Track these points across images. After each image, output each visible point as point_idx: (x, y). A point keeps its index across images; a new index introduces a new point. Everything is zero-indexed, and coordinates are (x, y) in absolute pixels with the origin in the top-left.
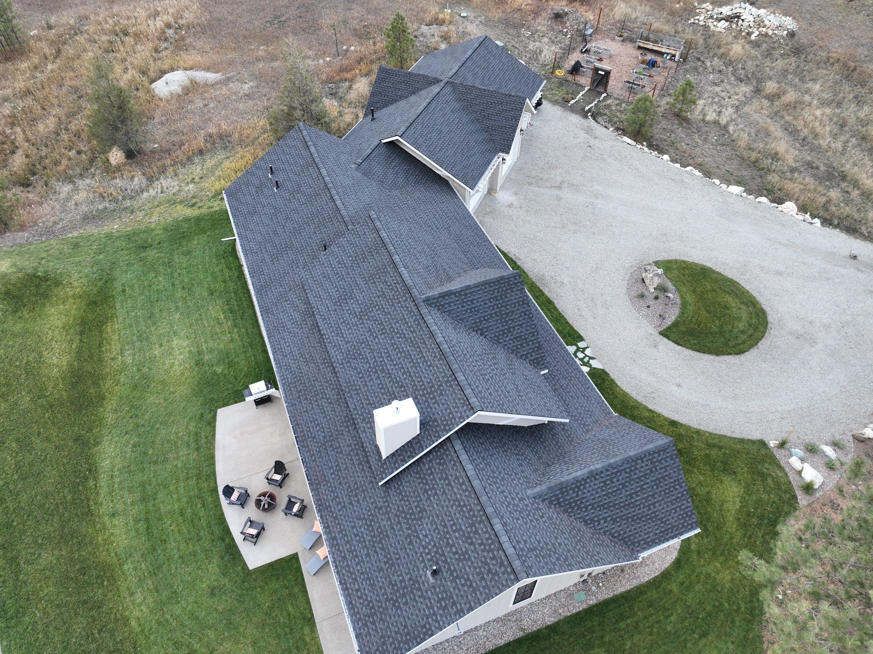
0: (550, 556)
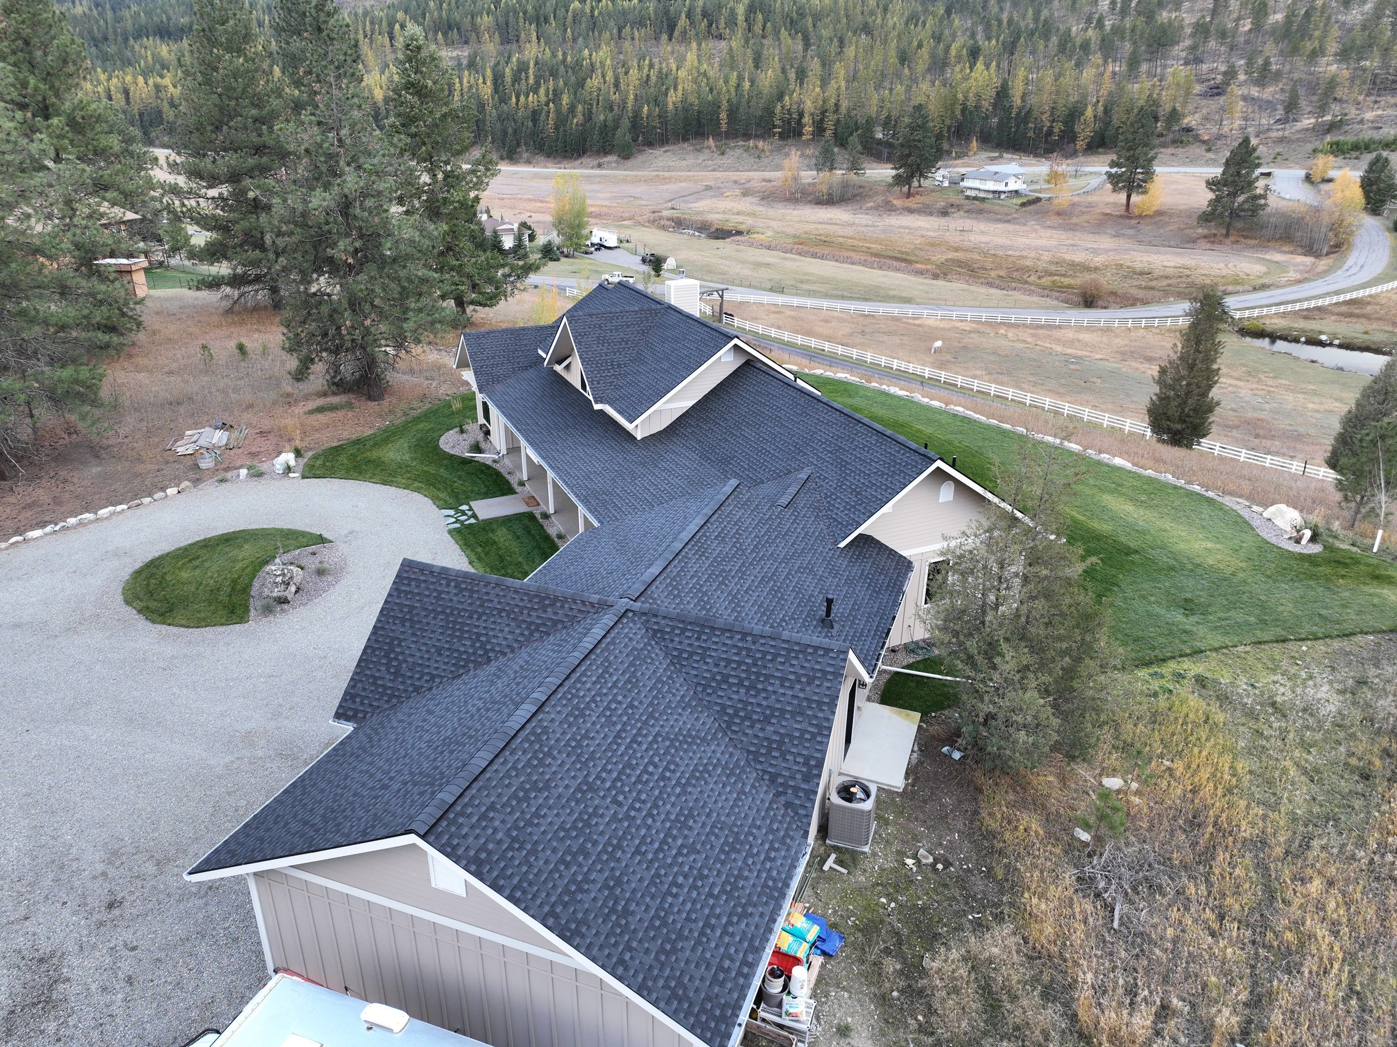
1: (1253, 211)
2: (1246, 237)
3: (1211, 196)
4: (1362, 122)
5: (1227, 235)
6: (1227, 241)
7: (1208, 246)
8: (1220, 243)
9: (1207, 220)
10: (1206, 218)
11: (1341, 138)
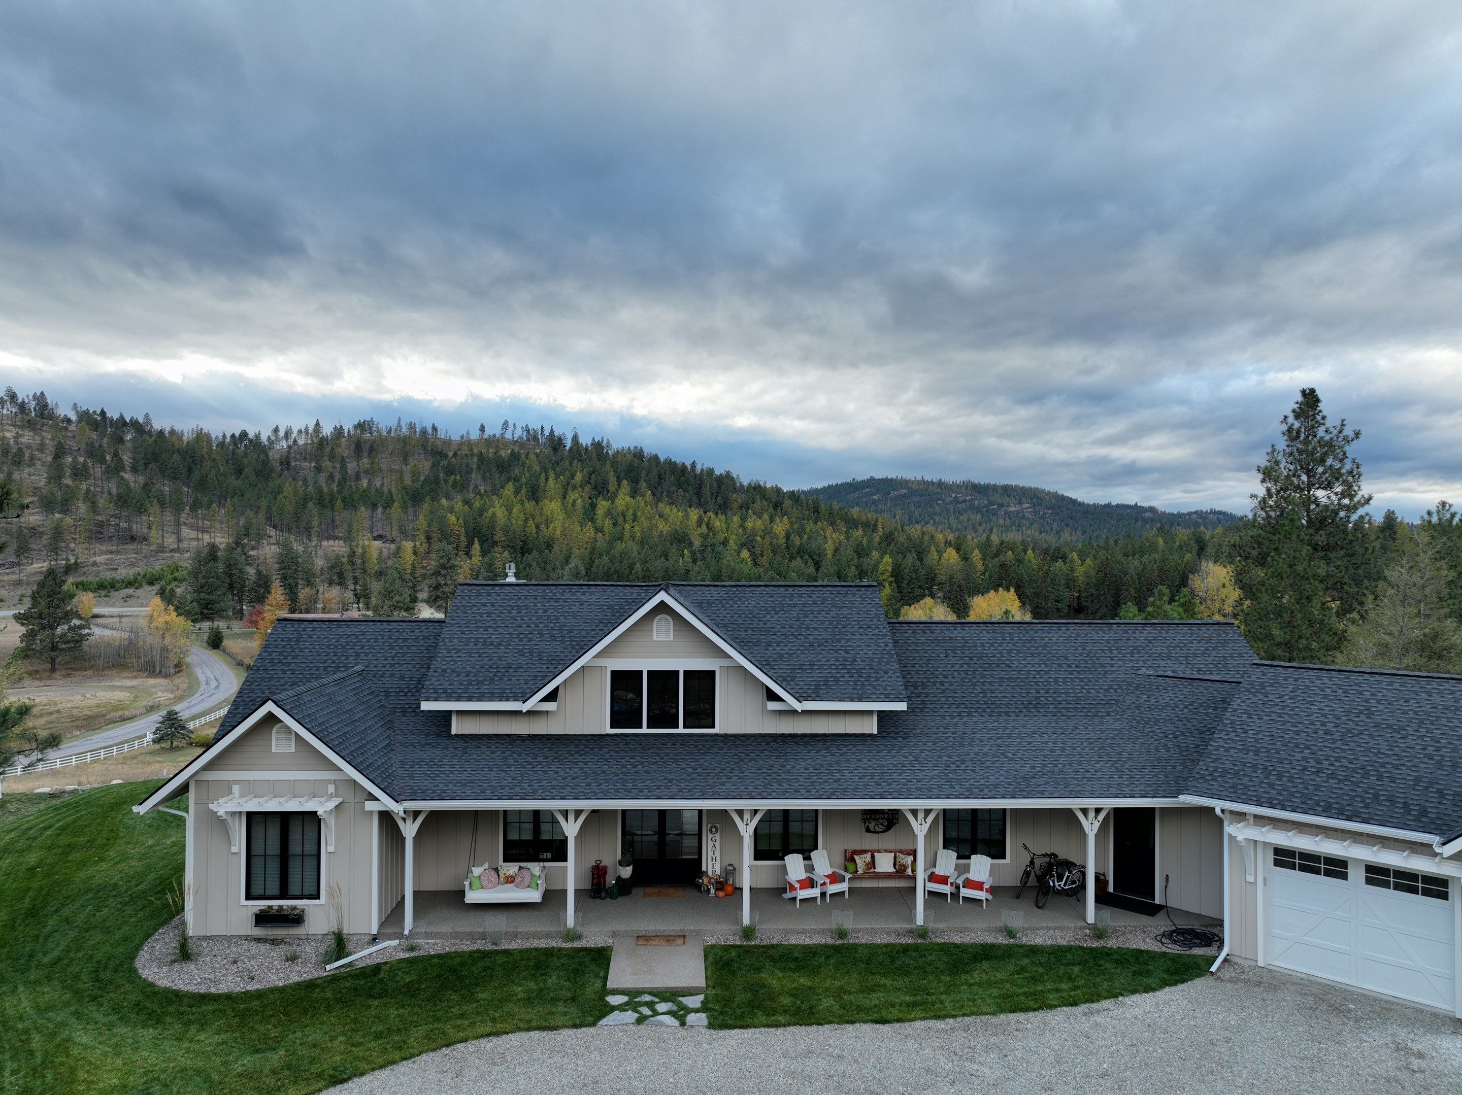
0: (281, 654)
1: (77, 641)
2: (75, 670)
3: (23, 630)
4: (95, 564)
5: (53, 670)
6: (57, 675)
7: (37, 683)
8: (50, 678)
9: (26, 657)
10: (25, 653)
11: (83, 578)
